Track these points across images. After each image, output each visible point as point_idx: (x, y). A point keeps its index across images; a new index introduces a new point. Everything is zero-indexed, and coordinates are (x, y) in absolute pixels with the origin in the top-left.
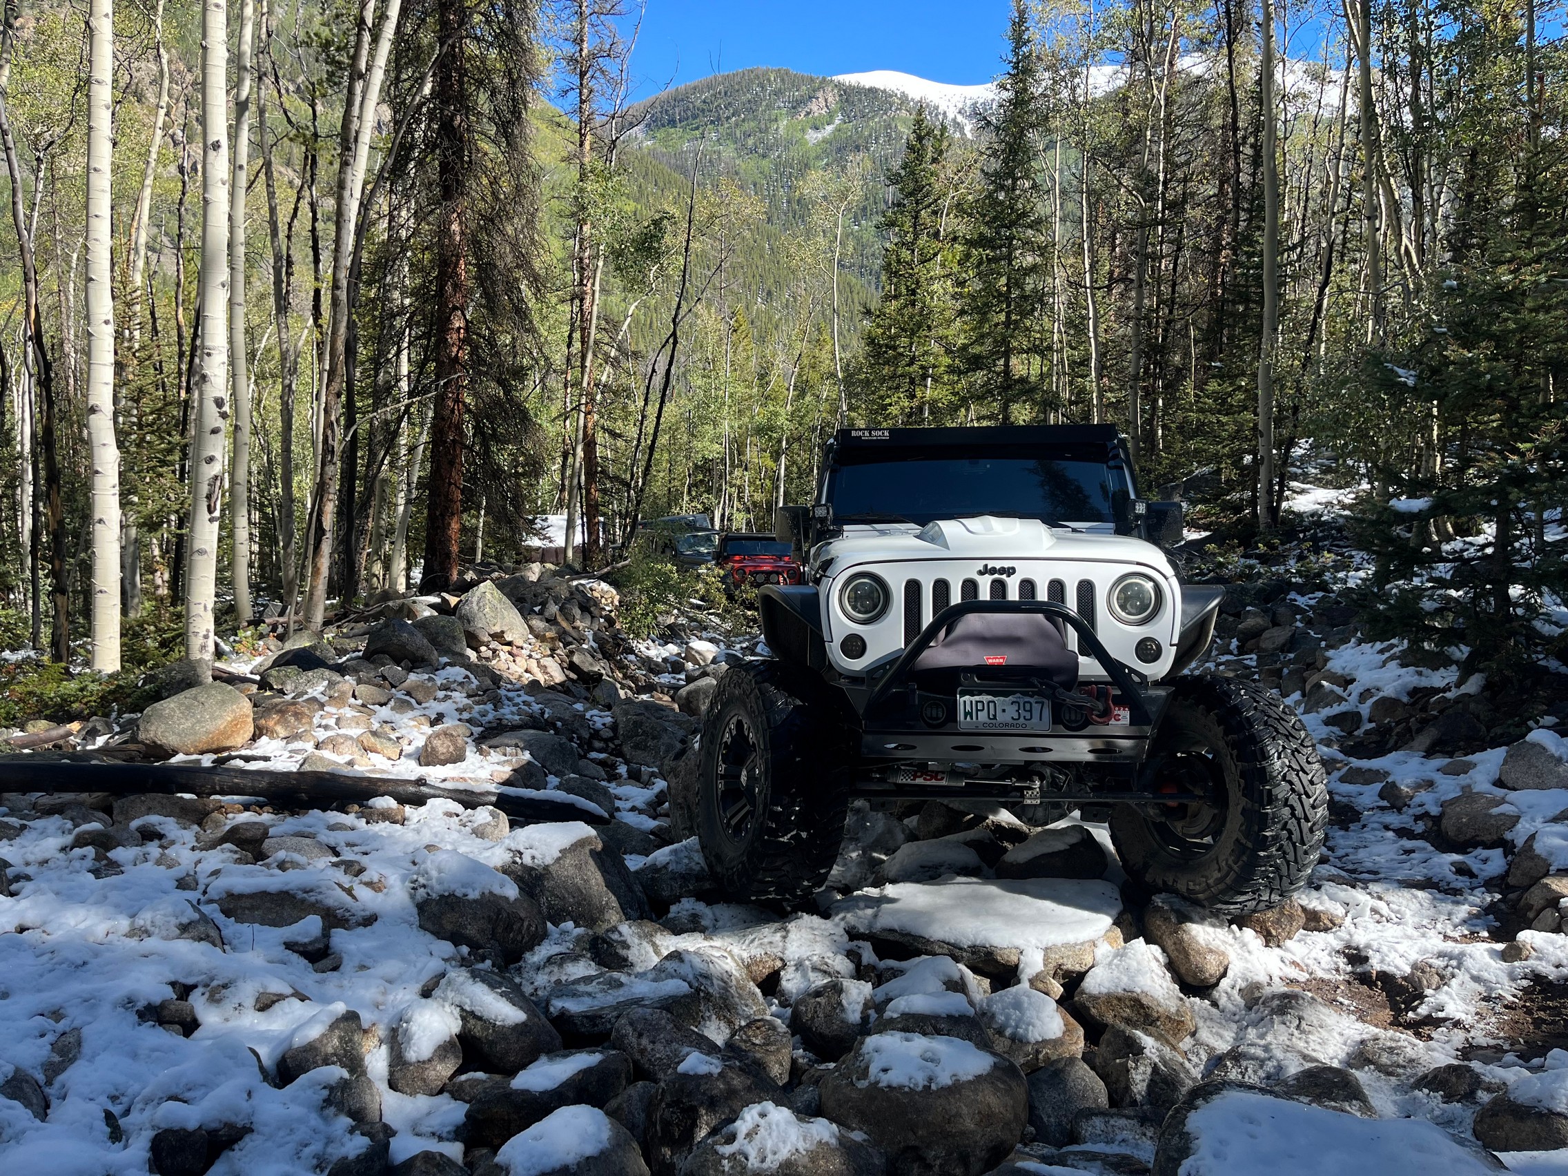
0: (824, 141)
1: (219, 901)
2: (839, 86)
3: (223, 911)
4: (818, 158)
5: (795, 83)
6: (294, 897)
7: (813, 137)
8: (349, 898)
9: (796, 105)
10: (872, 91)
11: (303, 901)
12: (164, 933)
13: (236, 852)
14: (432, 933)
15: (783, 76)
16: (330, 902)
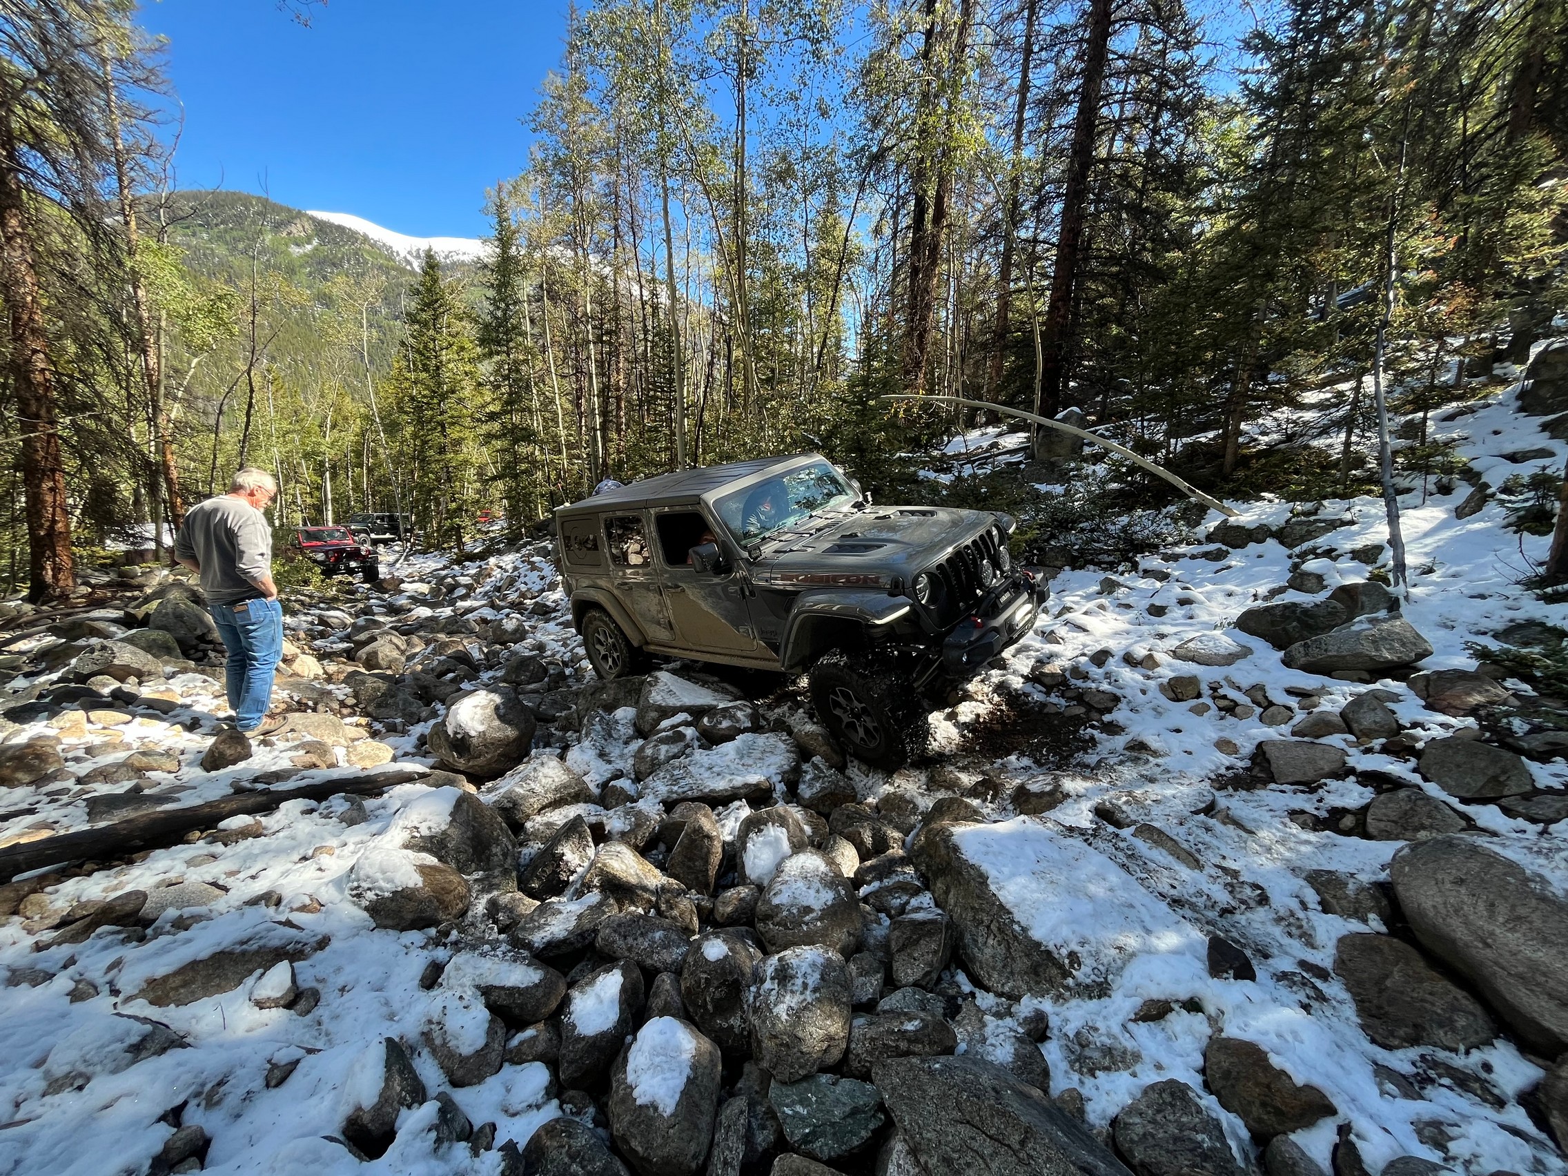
0: (306, 255)
1: (142, 993)
2: (312, 219)
3: (151, 1003)
4: (302, 266)
5: (277, 209)
6: (231, 953)
7: (295, 251)
8: (293, 931)
9: (277, 226)
10: (341, 229)
11: (244, 953)
12: (111, 1066)
13: (118, 932)
14: (393, 928)
15: (265, 203)
16: (276, 943)
